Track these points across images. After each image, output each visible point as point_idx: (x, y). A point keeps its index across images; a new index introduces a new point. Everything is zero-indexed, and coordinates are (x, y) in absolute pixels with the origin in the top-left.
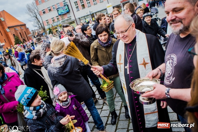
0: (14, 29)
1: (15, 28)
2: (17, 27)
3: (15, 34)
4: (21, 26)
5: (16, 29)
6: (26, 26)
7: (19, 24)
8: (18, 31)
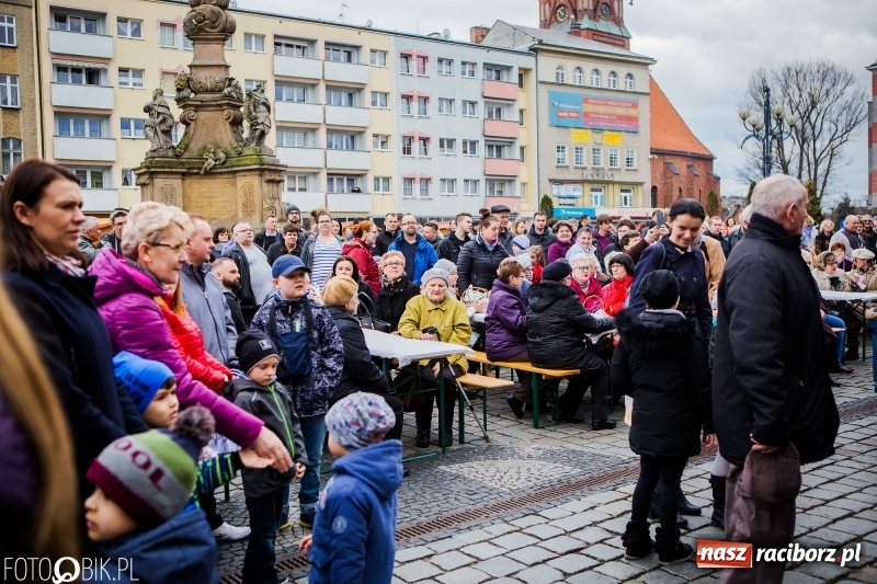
0: (661, 164)
1: (669, 159)
2: (679, 159)
3: (659, 187)
4: (694, 158)
5: (672, 167)
6: (712, 168)
7: (690, 149)
8: (675, 177)
